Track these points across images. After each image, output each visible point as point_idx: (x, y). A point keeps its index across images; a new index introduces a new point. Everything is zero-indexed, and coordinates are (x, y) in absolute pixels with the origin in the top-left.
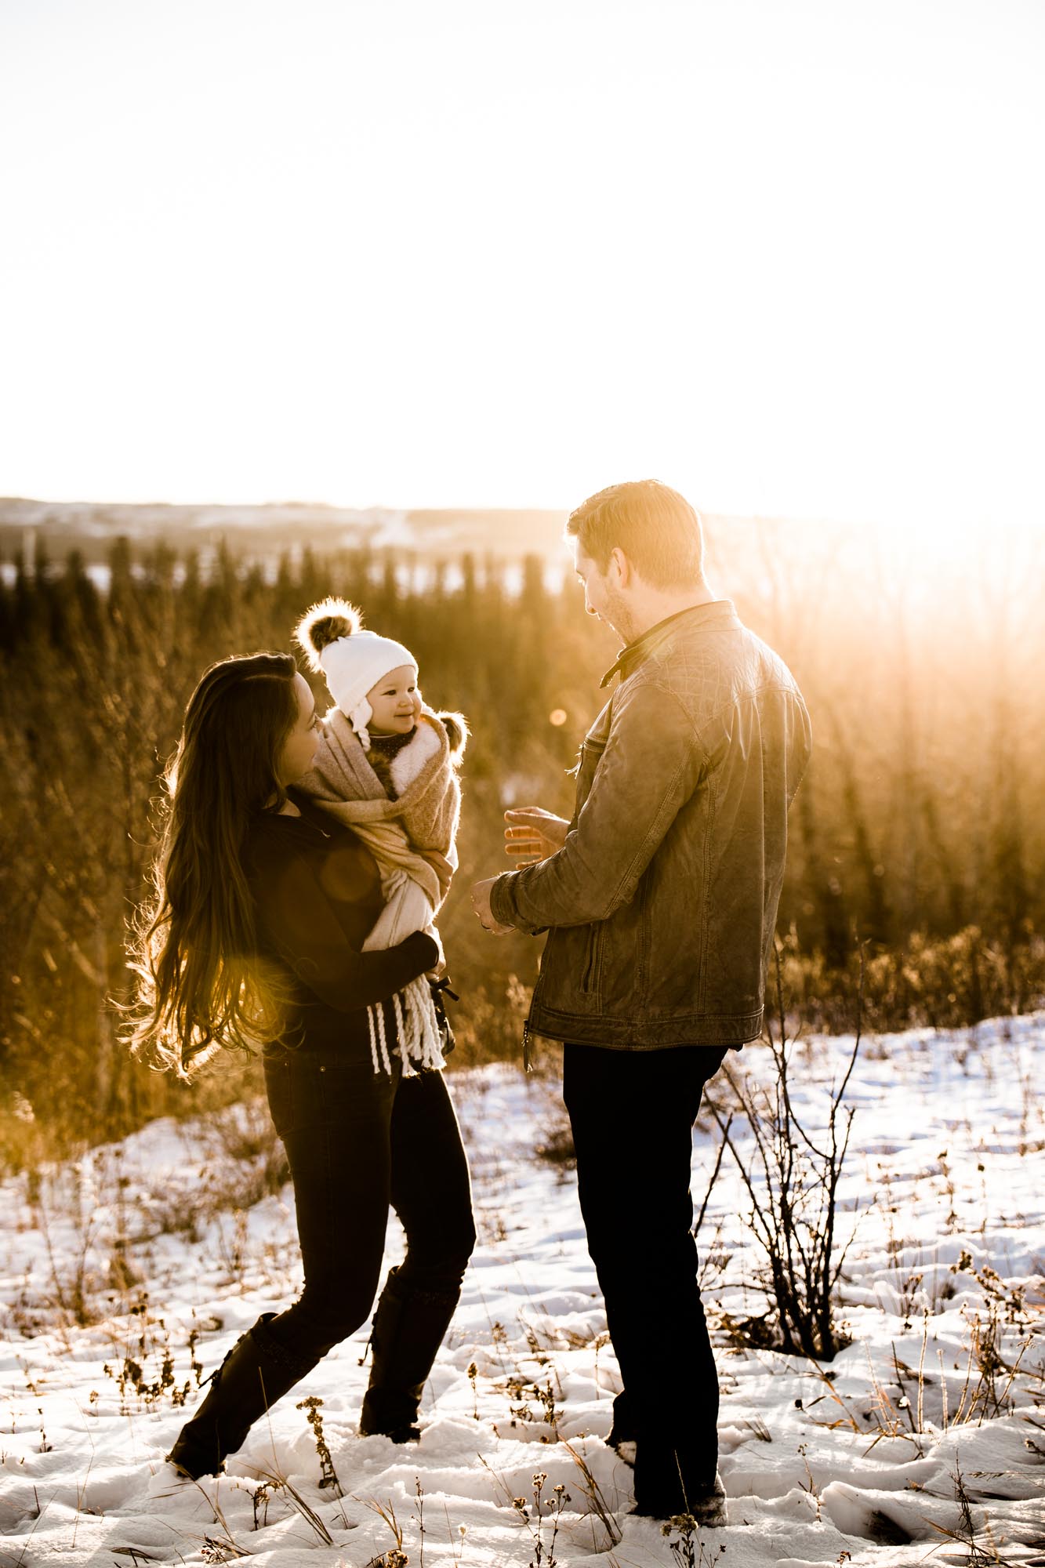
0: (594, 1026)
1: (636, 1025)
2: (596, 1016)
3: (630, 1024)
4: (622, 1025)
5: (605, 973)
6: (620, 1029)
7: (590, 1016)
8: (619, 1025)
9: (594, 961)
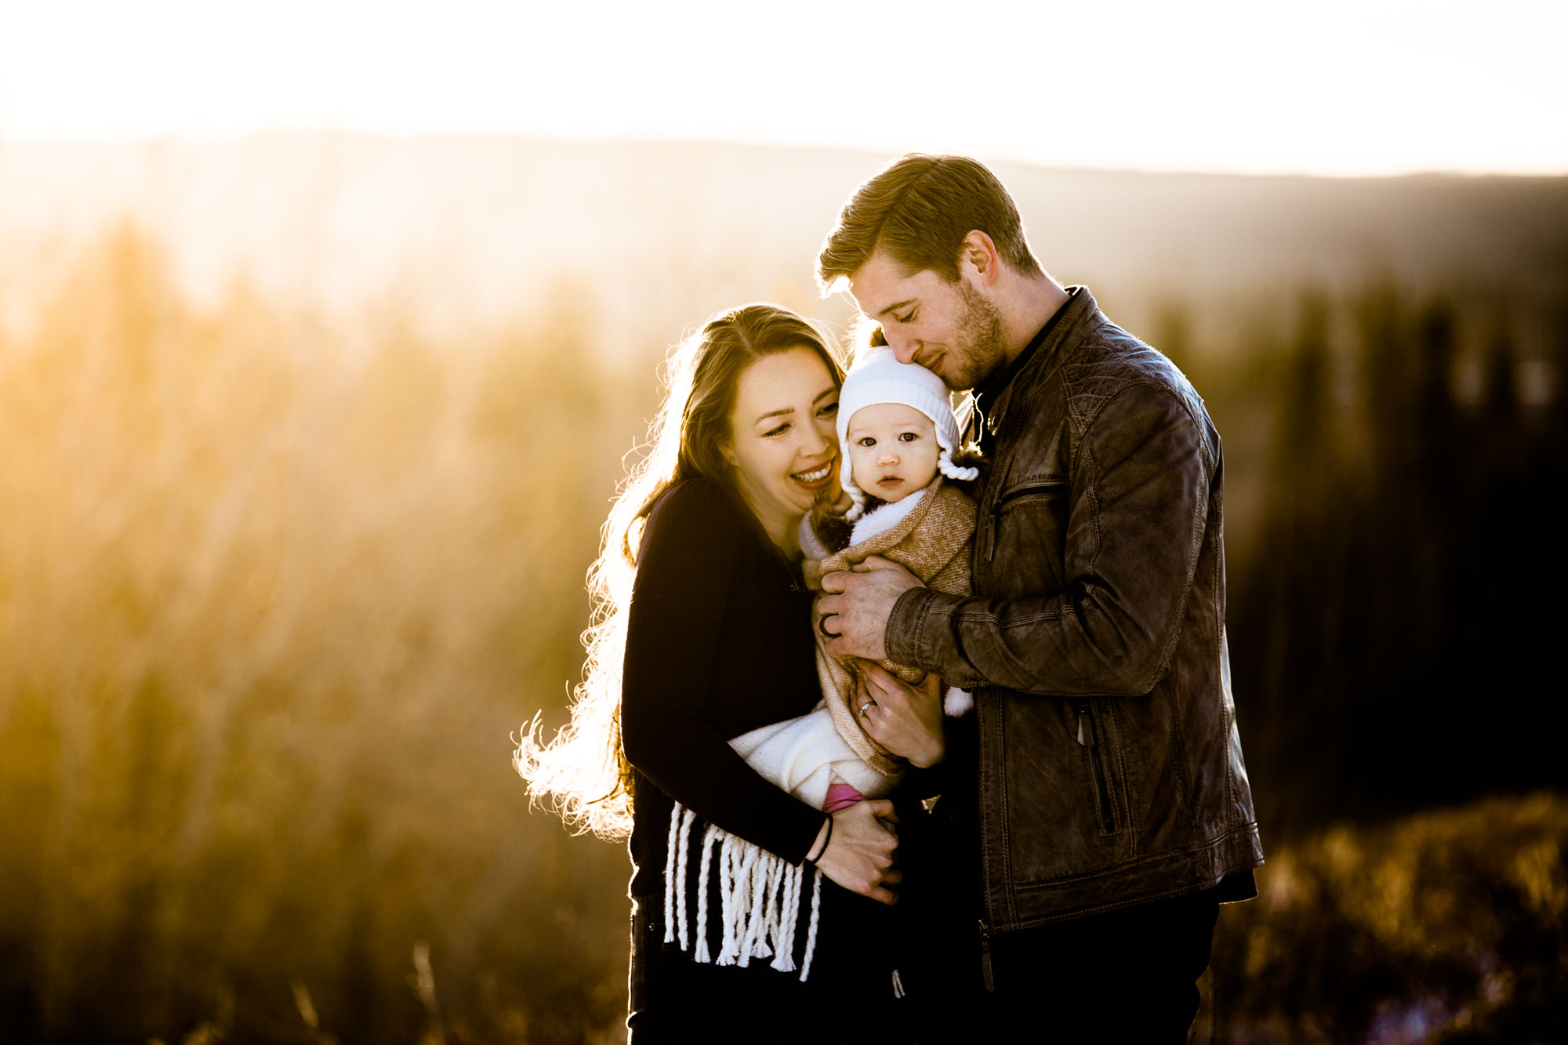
0: (1131, 877)
1: (1195, 853)
2: (1128, 863)
3: (1188, 855)
4: (1177, 861)
5: (1135, 795)
6: (1174, 866)
7: (1121, 865)
8: (1173, 860)
9: (1109, 784)
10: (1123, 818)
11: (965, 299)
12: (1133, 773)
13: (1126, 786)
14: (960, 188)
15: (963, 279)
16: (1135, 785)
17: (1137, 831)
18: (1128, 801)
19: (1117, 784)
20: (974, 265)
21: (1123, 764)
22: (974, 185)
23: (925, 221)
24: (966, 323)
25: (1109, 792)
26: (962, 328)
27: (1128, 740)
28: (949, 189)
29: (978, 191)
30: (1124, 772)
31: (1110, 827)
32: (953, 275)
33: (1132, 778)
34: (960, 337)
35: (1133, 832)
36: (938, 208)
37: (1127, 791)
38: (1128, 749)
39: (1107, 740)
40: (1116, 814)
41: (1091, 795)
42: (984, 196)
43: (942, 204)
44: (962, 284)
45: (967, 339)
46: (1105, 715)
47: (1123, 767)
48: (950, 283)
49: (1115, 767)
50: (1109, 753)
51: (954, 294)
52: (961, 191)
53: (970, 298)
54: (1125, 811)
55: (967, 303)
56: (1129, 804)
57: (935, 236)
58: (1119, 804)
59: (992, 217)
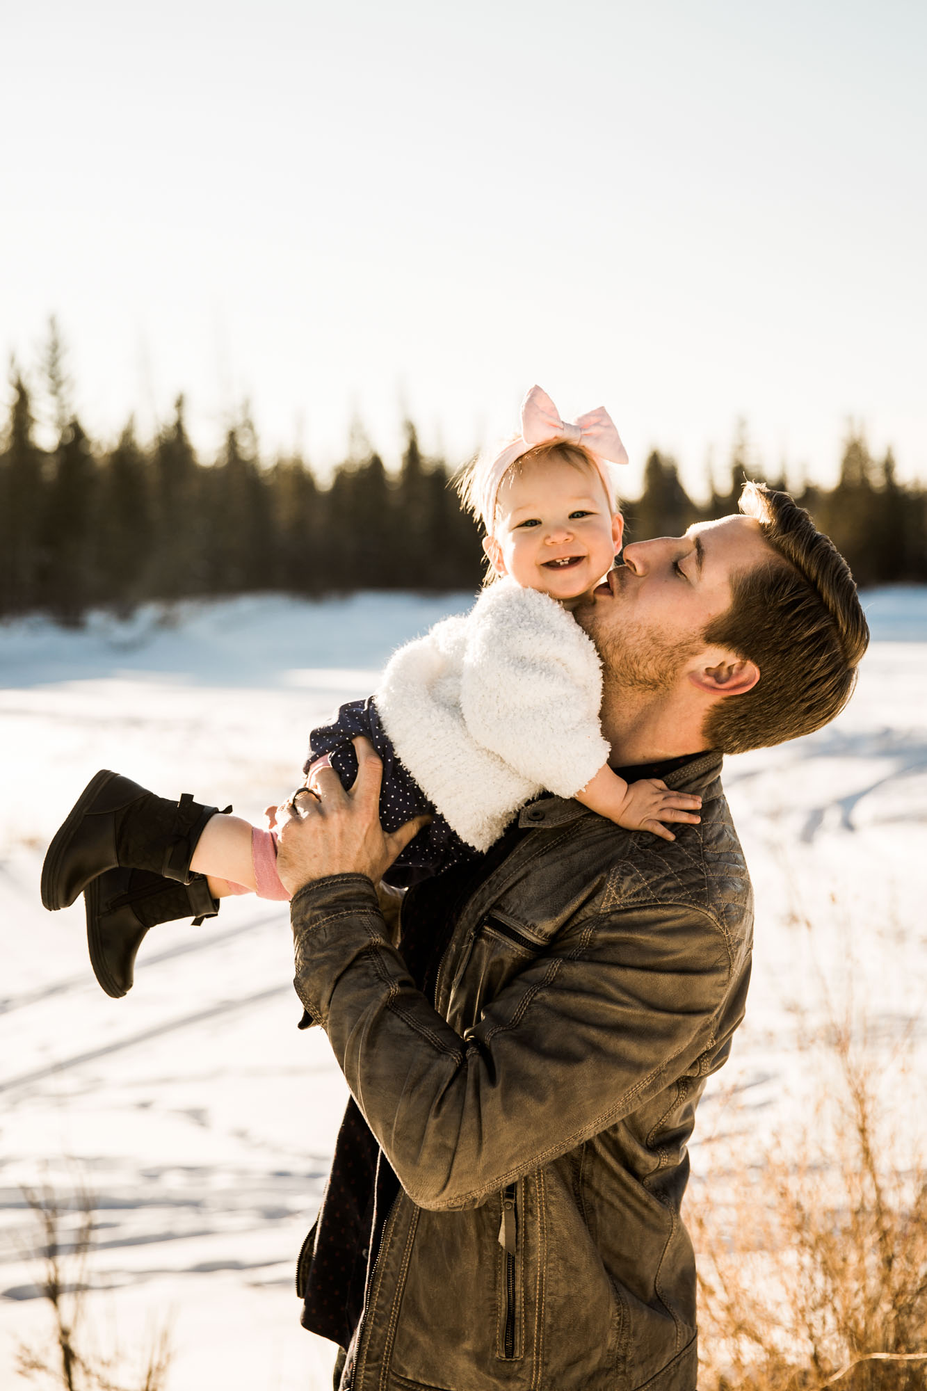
10: (528, 1345)
11: (681, 644)
12: (551, 1294)
13: (540, 1308)
14: (813, 679)
15: (706, 645)
16: (551, 1308)
17: (543, 1362)
18: (539, 1326)
19: (528, 1302)
20: (718, 664)
21: (541, 1281)
22: (810, 698)
23: (790, 621)
24: (654, 640)
25: (518, 1310)
26: (650, 632)
27: (553, 1255)
28: (818, 665)
29: (802, 701)
30: (541, 1290)
31: (510, 1352)
32: (717, 634)
33: (549, 1299)
34: (640, 627)
35: (537, 1362)
36: (800, 644)
37: (540, 1315)
38: (551, 1265)
39: (528, 1250)
40: (520, 1339)
41: (495, 1308)
42: (793, 705)
43: (802, 651)
44: (700, 643)
45: (635, 638)
46: (530, 1218)
47: (541, 1285)
48: (705, 628)
49: (530, 1282)
50: (527, 1264)
51: (691, 631)
52: (809, 680)
53: (683, 651)
54: (533, 1338)
55: (676, 647)
56: (539, 1331)
57: (768, 626)
58: (527, 1328)
59: (766, 706)
